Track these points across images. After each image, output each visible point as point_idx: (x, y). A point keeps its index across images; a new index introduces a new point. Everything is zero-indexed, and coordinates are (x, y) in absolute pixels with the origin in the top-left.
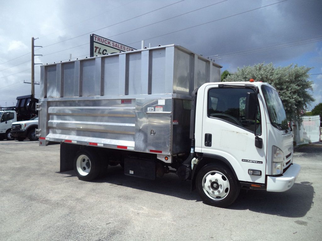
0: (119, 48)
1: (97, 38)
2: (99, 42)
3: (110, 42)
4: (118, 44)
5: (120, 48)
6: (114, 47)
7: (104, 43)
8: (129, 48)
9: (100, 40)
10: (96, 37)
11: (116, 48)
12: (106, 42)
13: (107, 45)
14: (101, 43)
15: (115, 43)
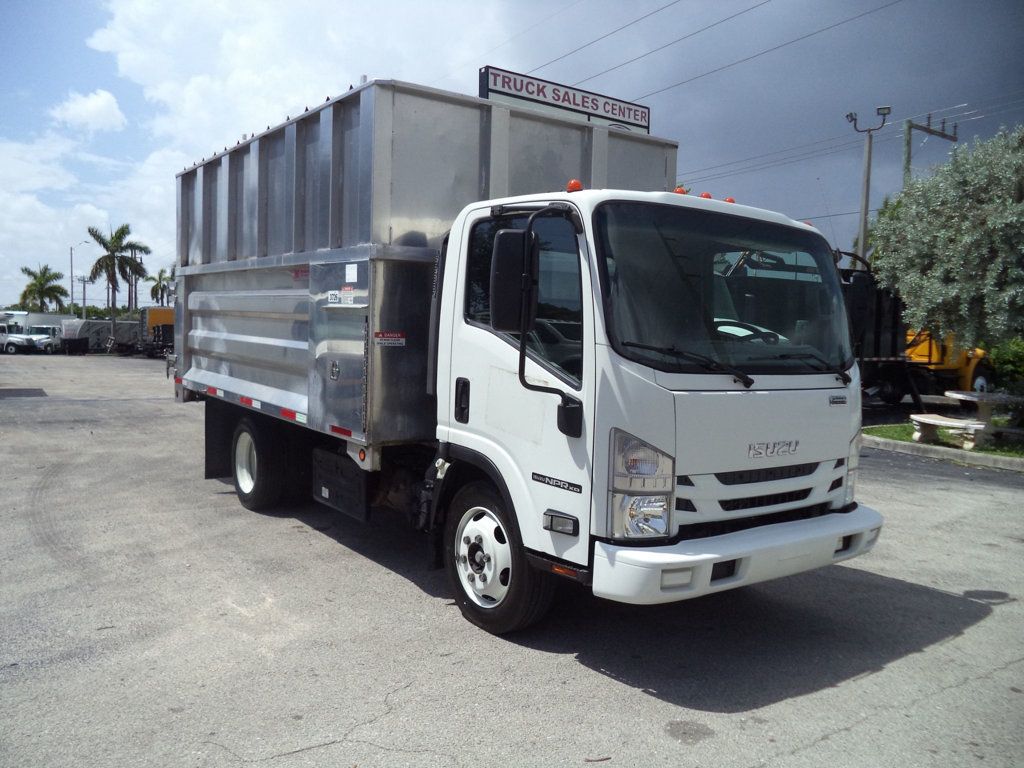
0: (575, 104)
1: (499, 80)
2: (506, 90)
3: (544, 87)
4: (571, 92)
5: (578, 105)
6: (559, 103)
7: (524, 93)
8: (611, 102)
9: (512, 84)
10: (496, 76)
11: (566, 104)
12: (531, 88)
13: (535, 96)
14: (513, 92)
15: (562, 91)
